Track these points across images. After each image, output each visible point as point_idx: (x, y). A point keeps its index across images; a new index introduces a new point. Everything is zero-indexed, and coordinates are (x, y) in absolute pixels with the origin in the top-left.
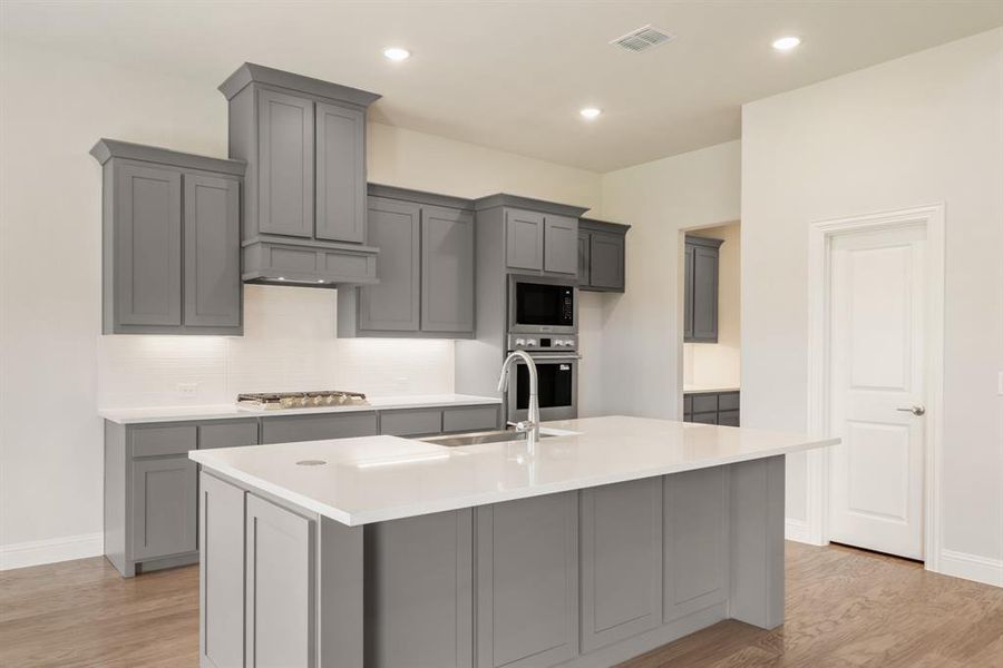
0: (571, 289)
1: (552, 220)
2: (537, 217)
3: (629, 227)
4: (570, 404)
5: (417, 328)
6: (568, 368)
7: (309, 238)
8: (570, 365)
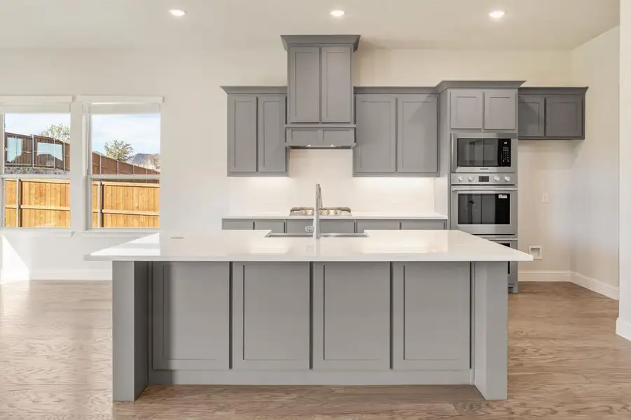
0: (509, 141)
1: (490, 93)
2: (478, 93)
3: (587, 88)
4: (508, 222)
5: (394, 171)
6: (506, 197)
7: (318, 123)
8: (508, 195)
